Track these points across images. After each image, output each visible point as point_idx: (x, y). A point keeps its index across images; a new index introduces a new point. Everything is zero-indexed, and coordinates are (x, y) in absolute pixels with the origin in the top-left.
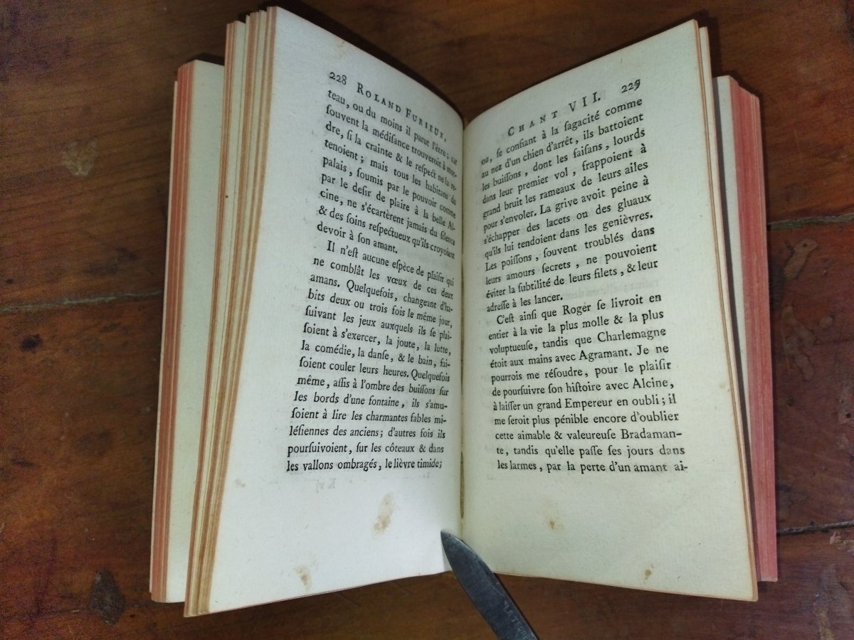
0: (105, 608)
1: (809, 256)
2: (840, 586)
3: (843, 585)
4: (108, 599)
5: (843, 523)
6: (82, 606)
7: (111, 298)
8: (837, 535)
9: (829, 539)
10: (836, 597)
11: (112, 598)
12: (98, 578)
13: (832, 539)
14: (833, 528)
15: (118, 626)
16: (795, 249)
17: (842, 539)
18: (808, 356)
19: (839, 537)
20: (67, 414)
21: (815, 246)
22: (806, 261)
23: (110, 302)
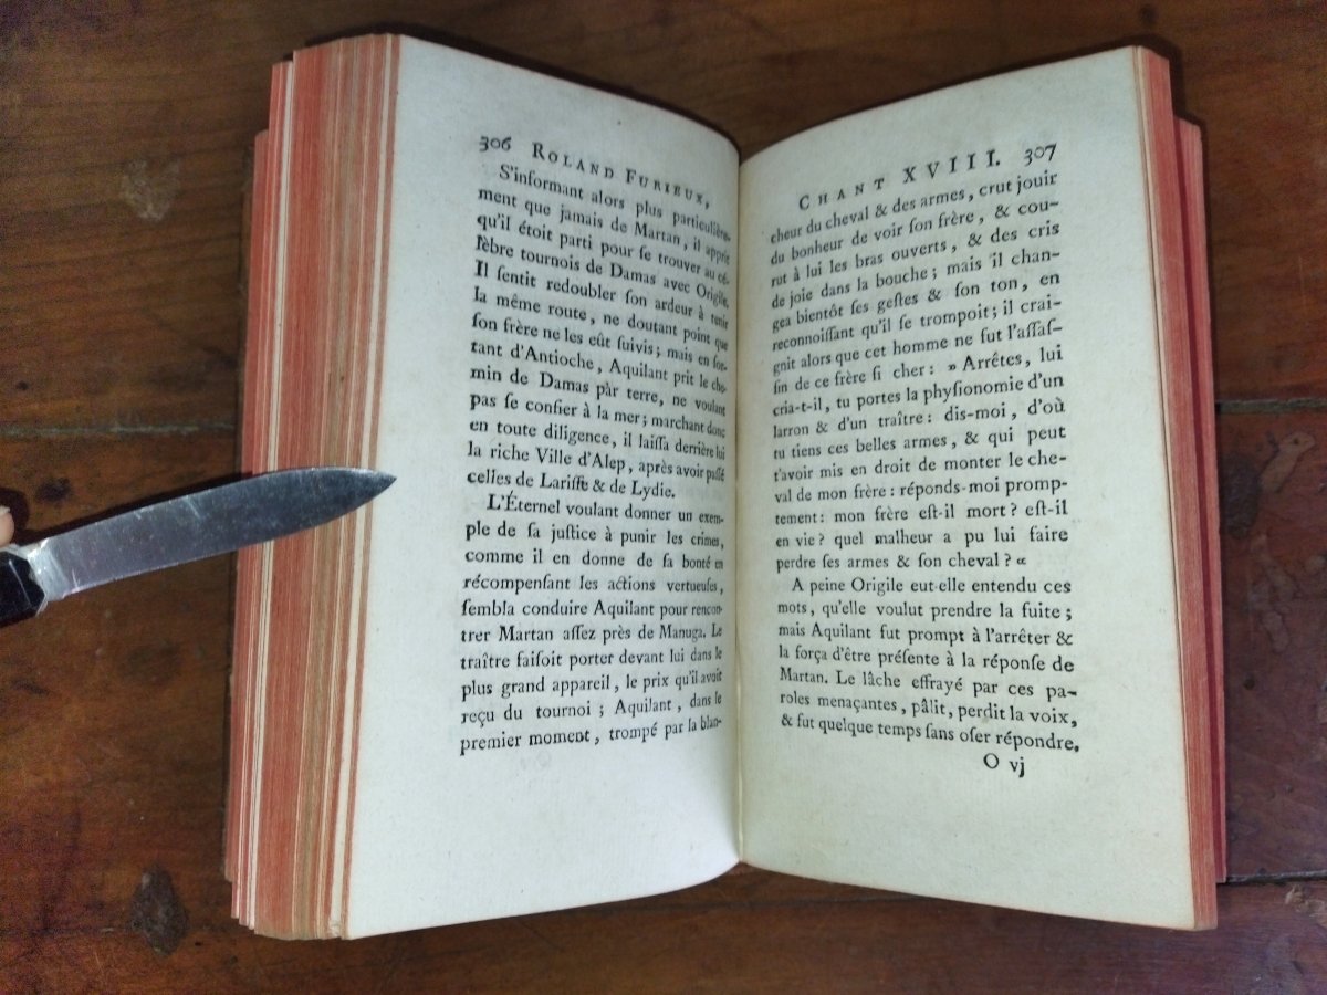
0: (156, 928)
1: (1300, 459)
2: (1293, 967)
3: (1298, 966)
4: (160, 913)
5: (1308, 874)
6: (117, 923)
7: (190, 429)
8: (1296, 891)
9: (1284, 896)
10: (1285, 983)
11: (167, 914)
12: (145, 880)
13: (1289, 896)
14: (1292, 879)
15: (175, 957)
16: (1281, 446)
17: (1304, 897)
18: (1283, 615)
19: (1299, 894)
20: (108, 614)
21: (1312, 444)
22: (1295, 467)
23: (190, 435)
